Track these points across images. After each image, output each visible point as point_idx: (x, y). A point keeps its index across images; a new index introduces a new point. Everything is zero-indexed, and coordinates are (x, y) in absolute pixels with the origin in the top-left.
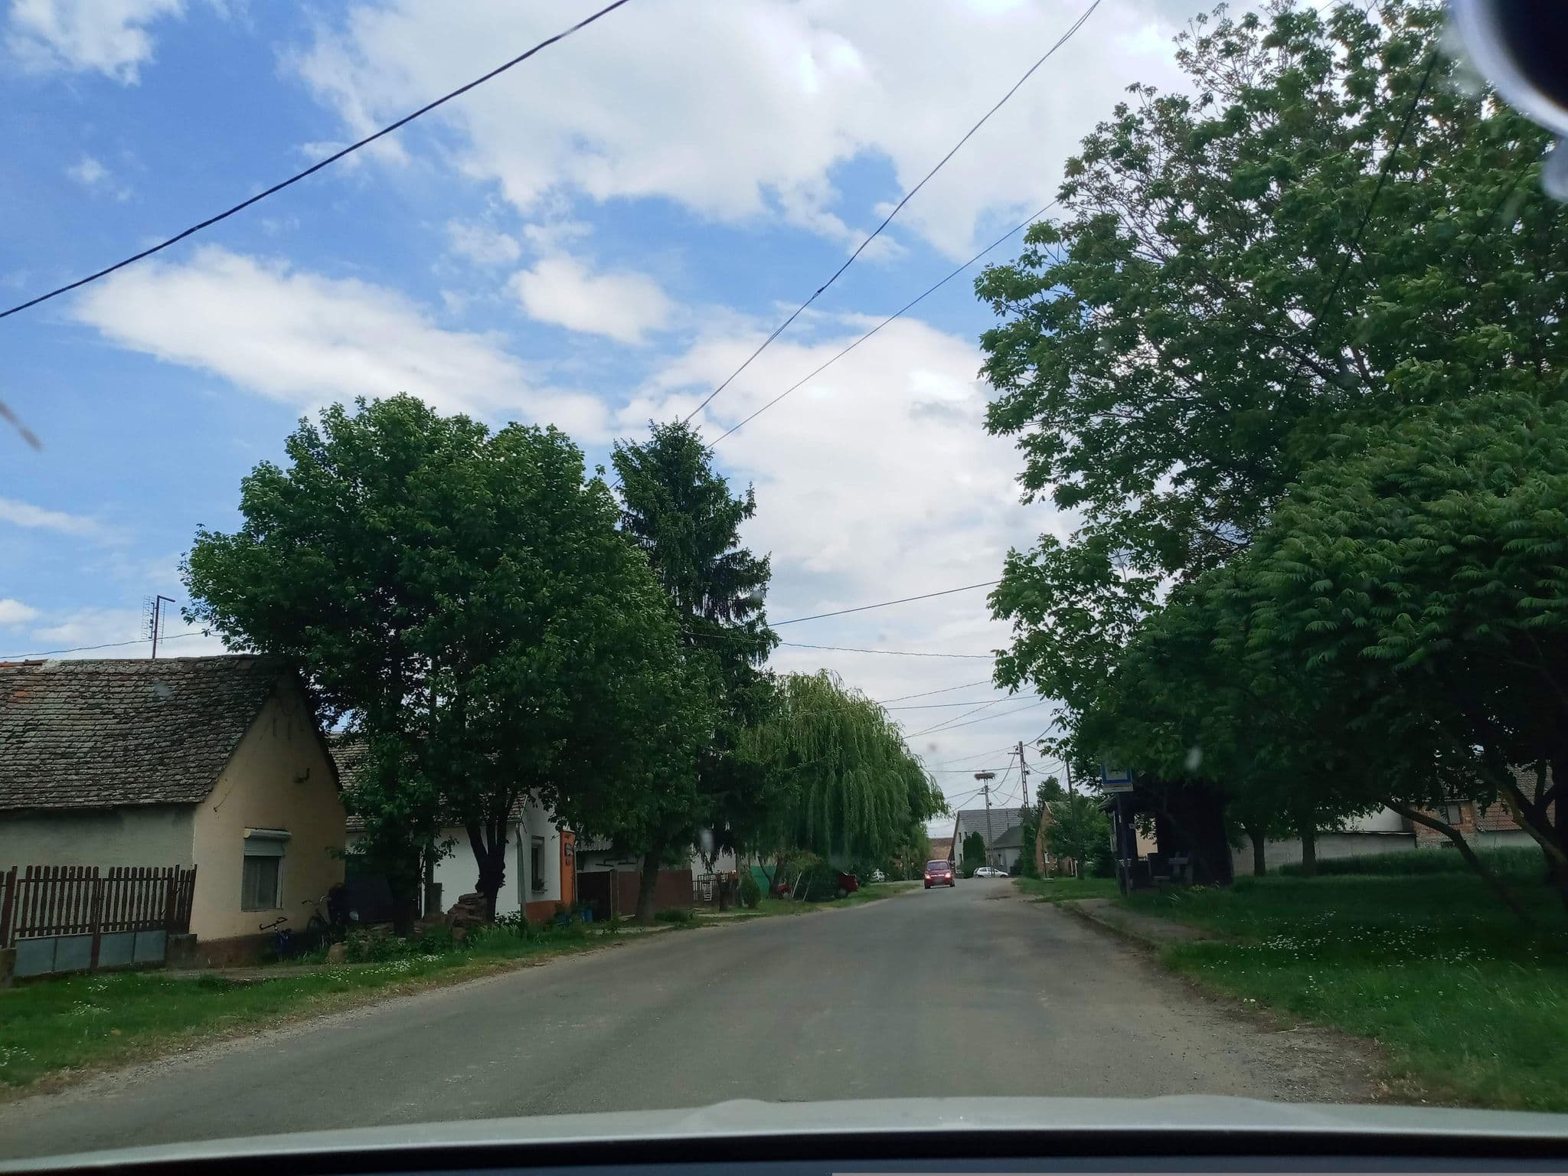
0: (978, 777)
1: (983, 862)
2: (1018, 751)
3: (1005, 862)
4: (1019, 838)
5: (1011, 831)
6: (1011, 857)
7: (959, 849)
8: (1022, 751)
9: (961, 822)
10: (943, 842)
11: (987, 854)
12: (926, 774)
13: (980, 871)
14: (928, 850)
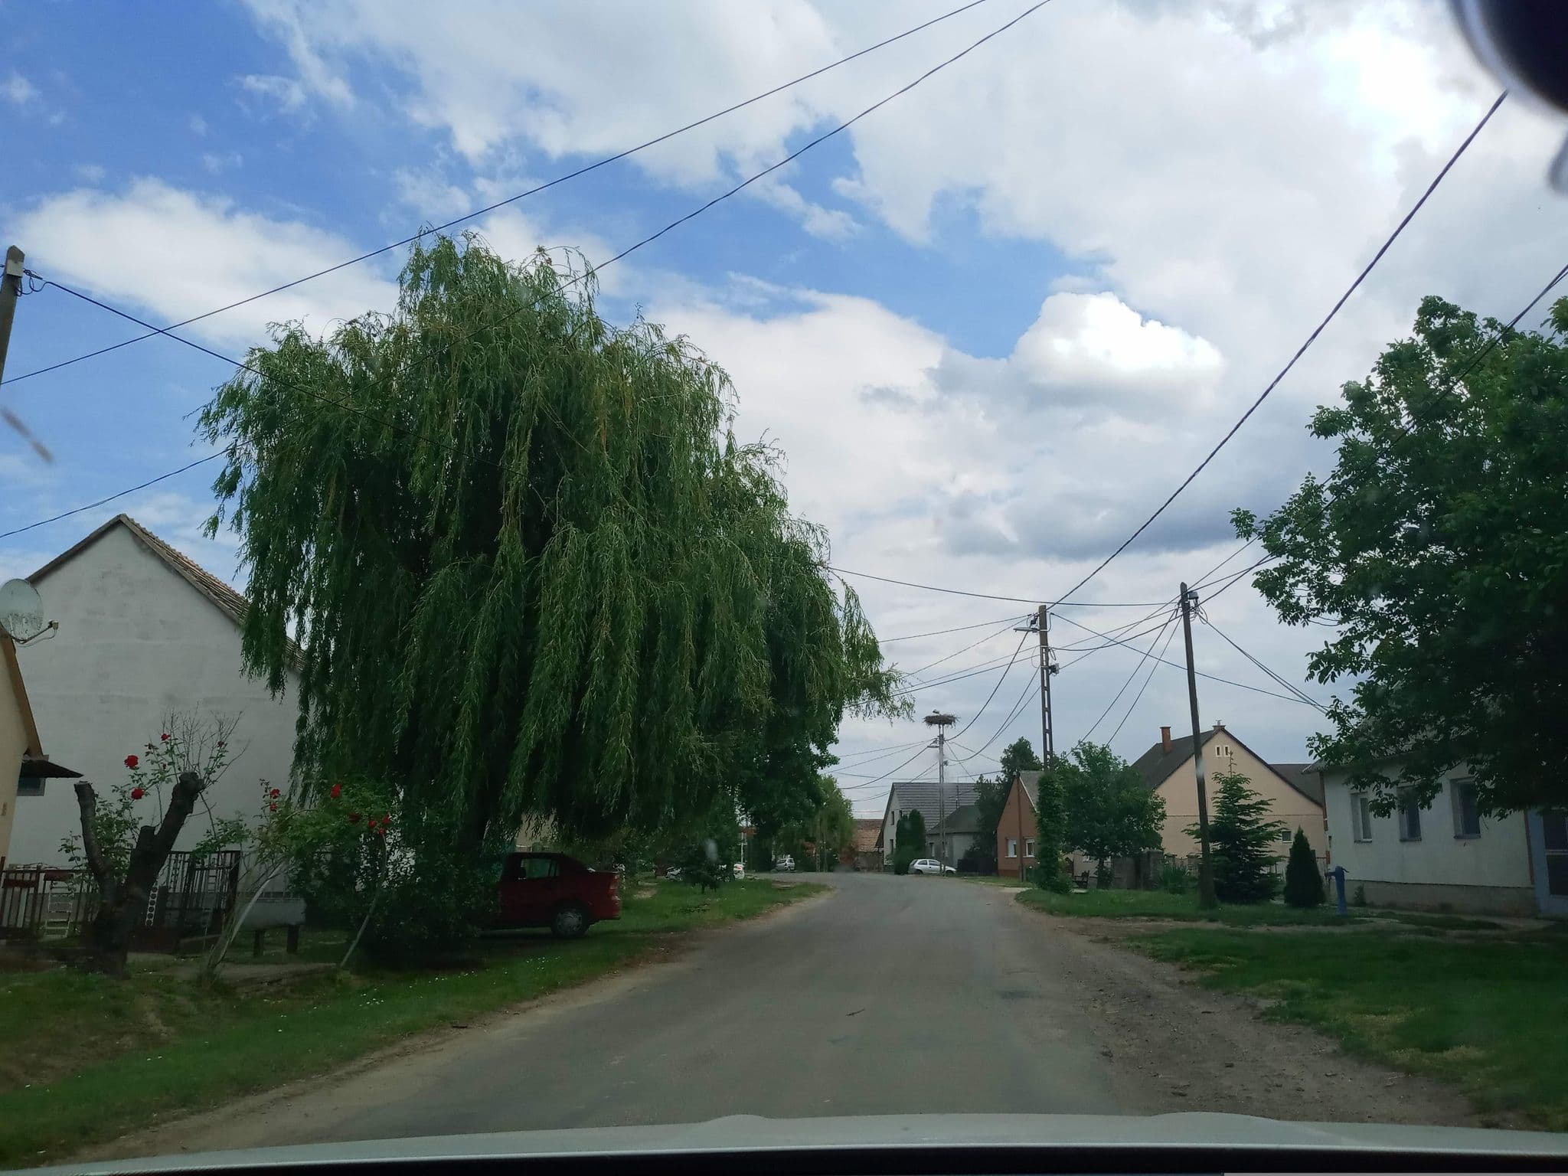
0: (930, 721)
1: (921, 852)
2: (1037, 626)
3: (951, 851)
4: (972, 821)
5: (962, 811)
6: (960, 846)
7: (891, 833)
8: (1044, 624)
9: (895, 796)
10: (870, 824)
11: (929, 841)
12: (835, 586)
13: (917, 865)
14: (850, 833)
